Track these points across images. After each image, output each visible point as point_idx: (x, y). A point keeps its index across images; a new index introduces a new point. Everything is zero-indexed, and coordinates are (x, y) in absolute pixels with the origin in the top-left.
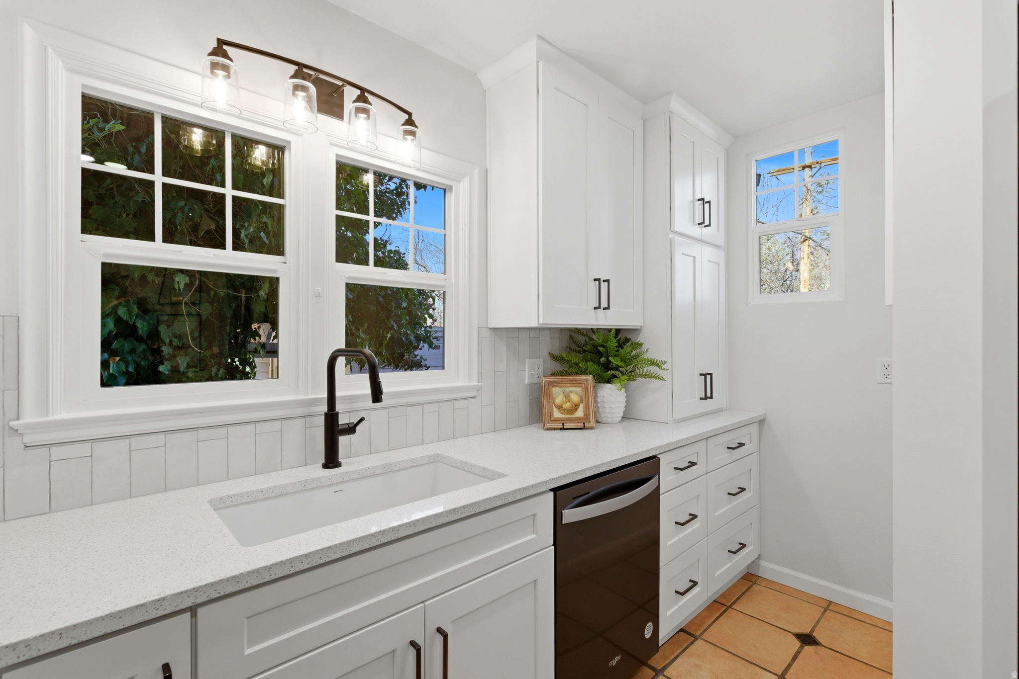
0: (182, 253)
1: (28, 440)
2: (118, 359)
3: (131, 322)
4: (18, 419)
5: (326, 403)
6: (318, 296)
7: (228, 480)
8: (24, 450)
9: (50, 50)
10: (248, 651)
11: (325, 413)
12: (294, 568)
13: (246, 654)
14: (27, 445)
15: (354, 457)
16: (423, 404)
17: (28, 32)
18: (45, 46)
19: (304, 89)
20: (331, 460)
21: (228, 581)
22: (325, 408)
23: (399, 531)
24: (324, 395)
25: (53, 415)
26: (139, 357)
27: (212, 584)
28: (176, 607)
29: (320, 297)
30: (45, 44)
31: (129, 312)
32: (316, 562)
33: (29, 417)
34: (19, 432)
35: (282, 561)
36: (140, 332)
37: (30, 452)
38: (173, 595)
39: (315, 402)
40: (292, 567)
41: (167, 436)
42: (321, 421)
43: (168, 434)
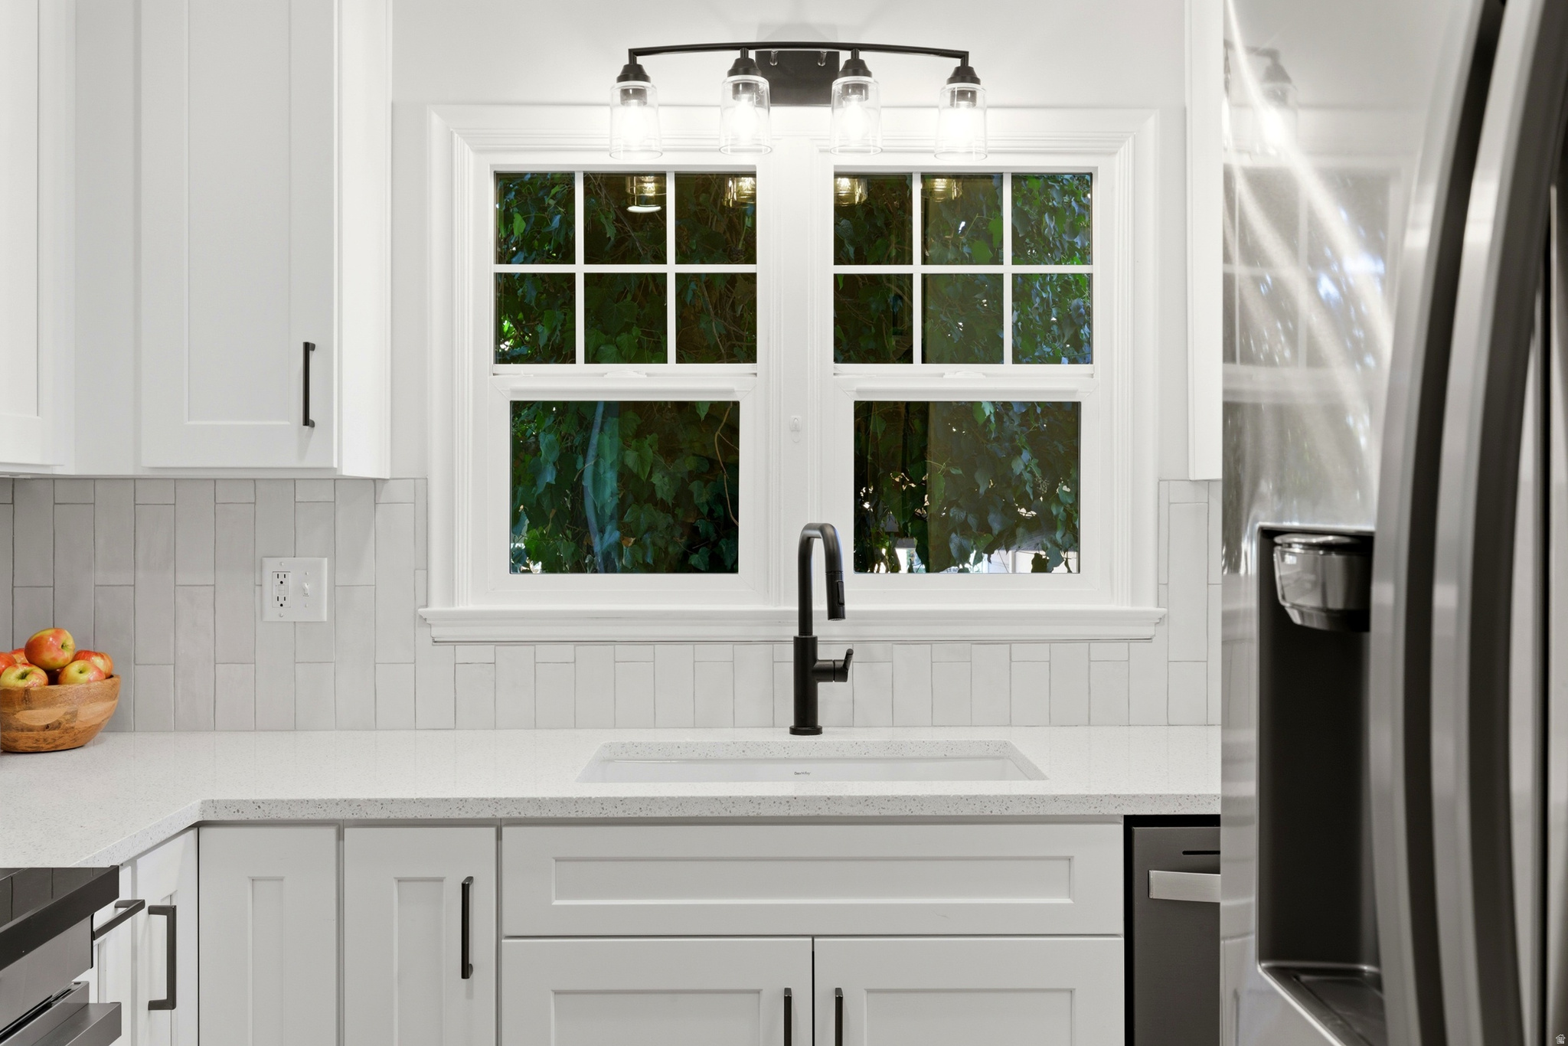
0: (605, 376)
1: (438, 632)
2: (633, 540)
3: (644, 477)
4: (427, 606)
5: (797, 621)
6: (795, 429)
7: (655, 727)
8: (433, 645)
9: (456, 135)
10: (556, 903)
11: (795, 638)
12: (604, 812)
13: (554, 904)
14: (436, 640)
15: (860, 727)
16: (1010, 642)
17: (436, 121)
18: (452, 132)
19: (748, 86)
20: (806, 721)
21: (529, 802)
22: (795, 631)
23: (761, 806)
24: (795, 607)
25: (458, 605)
26: (663, 537)
27: (513, 800)
28: (478, 813)
29: (798, 431)
30: (451, 130)
31: (641, 459)
32: (635, 813)
33: (436, 606)
34: (428, 622)
35: (590, 798)
36: (659, 495)
37: (439, 648)
38: (474, 799)
39: (777, 618)
40: (603, 808)
41: (577, 648)
42: (789, 652)
43: (579, 645)
